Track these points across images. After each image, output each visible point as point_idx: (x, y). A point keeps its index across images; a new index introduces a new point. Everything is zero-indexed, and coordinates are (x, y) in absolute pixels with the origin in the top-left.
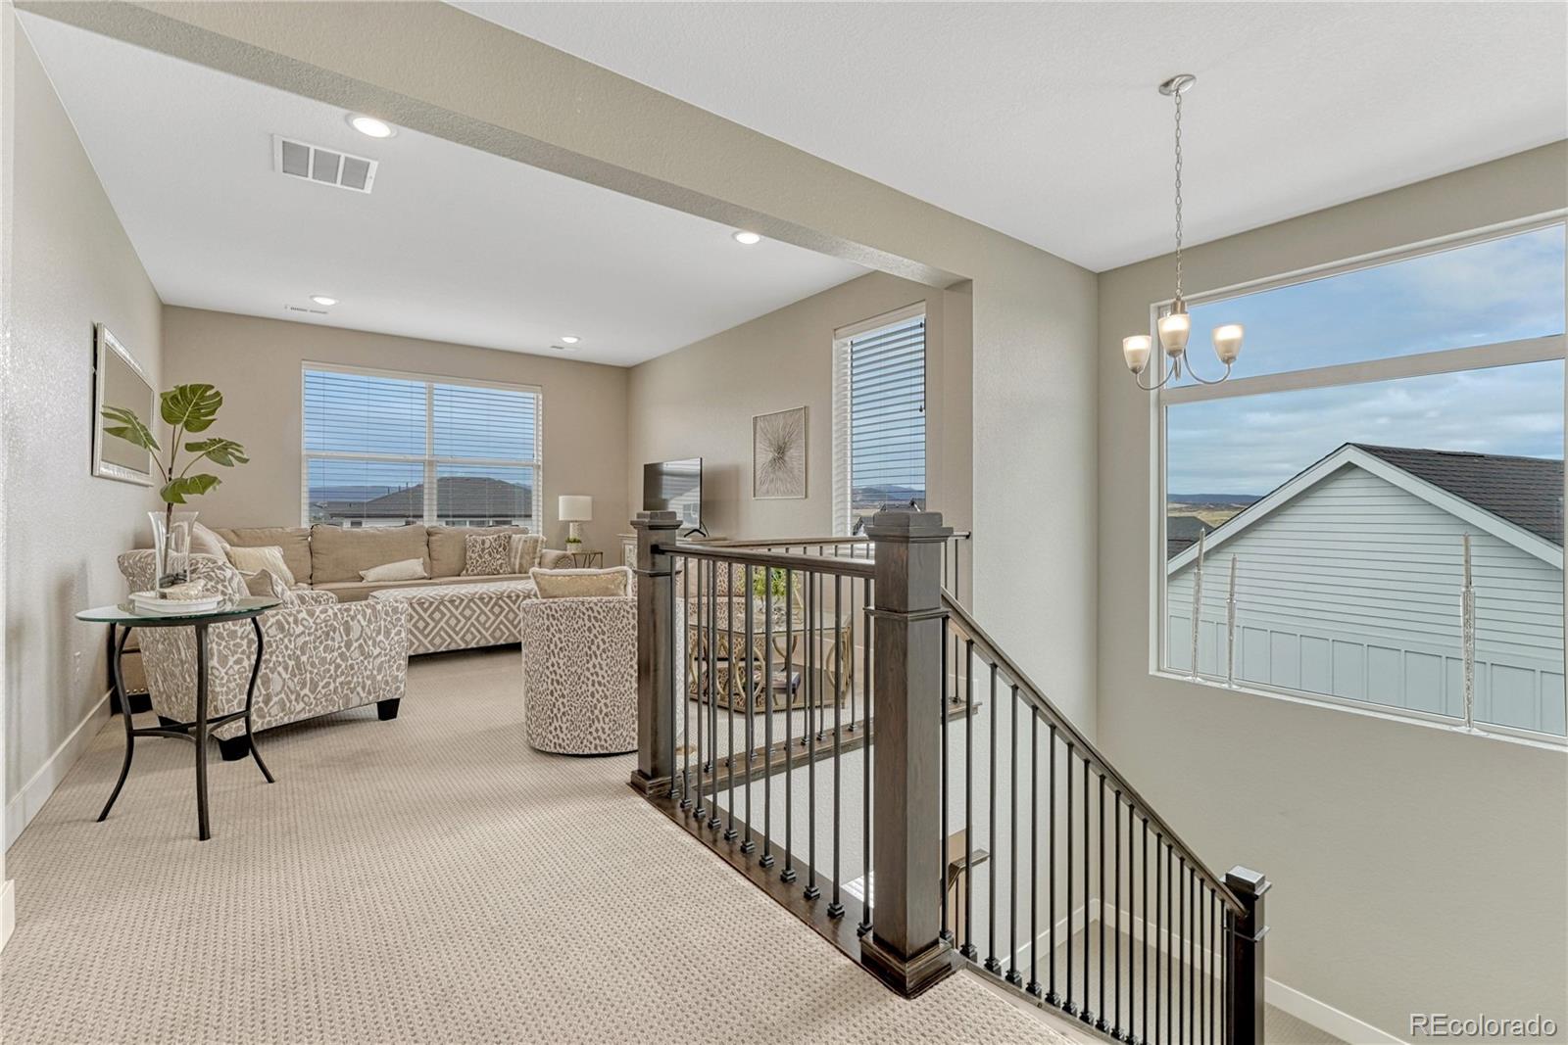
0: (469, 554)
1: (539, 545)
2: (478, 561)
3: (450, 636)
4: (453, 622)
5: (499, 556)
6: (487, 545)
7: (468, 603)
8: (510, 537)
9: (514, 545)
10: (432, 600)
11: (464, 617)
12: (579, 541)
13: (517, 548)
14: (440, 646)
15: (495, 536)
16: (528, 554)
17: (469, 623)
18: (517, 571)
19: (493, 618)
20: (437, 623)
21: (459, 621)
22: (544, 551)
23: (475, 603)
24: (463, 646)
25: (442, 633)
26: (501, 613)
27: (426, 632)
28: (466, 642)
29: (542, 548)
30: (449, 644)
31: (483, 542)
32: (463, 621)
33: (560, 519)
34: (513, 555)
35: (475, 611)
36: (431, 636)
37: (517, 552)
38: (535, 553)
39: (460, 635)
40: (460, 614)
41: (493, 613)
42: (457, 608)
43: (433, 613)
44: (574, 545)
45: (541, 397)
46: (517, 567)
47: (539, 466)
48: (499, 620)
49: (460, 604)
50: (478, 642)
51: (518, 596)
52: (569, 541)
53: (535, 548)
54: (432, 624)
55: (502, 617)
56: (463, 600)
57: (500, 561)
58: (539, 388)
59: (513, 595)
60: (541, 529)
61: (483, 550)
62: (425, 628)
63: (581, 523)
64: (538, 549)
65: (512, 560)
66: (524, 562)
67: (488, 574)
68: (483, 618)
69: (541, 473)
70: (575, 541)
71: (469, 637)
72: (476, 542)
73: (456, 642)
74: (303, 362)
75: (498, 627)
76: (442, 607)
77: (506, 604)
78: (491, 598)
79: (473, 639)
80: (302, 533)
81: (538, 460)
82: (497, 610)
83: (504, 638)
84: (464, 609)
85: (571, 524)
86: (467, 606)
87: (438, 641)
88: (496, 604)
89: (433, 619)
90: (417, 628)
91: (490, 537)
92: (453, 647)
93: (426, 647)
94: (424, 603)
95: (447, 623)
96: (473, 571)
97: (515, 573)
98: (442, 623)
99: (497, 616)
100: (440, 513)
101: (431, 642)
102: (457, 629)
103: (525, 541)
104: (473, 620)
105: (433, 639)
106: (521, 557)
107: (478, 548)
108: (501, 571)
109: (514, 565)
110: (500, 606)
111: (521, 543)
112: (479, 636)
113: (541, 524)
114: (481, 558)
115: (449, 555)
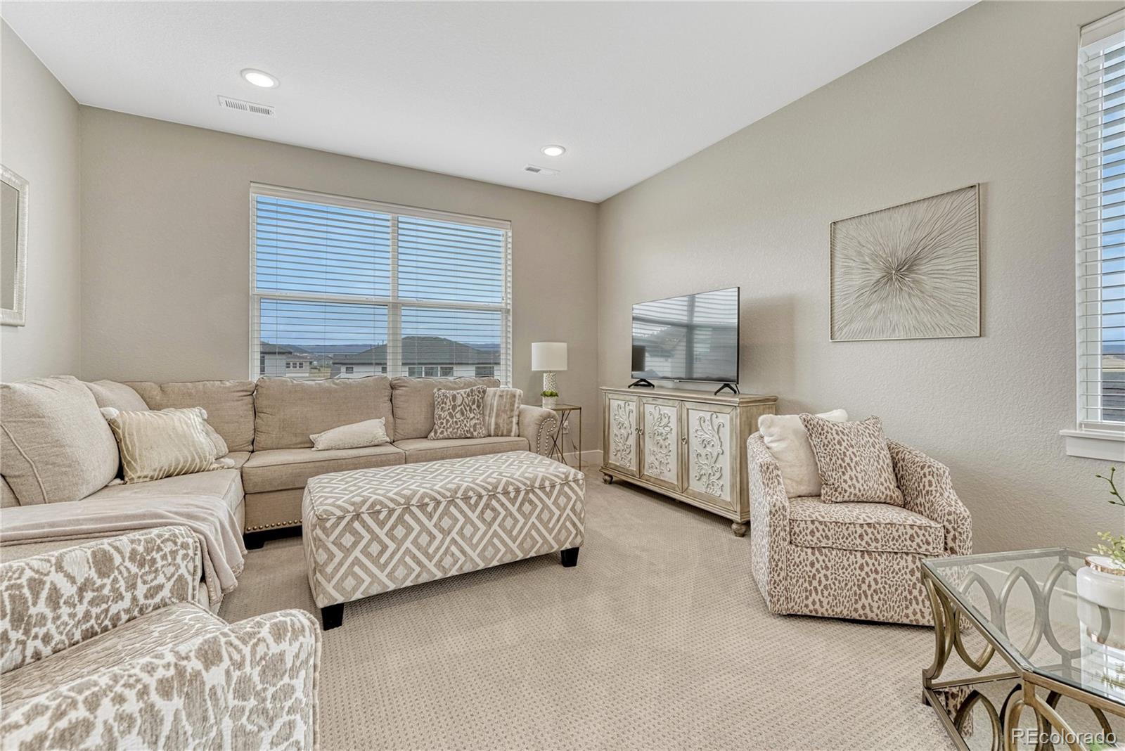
0: (438, 412)
1: (517, 401)
2: (448, 421)
3: (419, 563)
4: (424, 539)
5: (472, 415)
6: (459, 401)
7: (447, 508)
8: (484, 392)
9: (488, 399)
10: (392, 505)
11: (442, 530)
12: (557, 395)
13: (492, 405)
14: (405, 579)
15: (468, 390)
16: (505, 411)
17: (448, 539)
18: (492, 433)
19: (482, 528)
20: (400, 543)
21: (433, 537)
22: (522, 406)
23: (456, 506)
24: (439, 575)
25: (408, 559)
26: (494, 519)
27: (382, 561)
28: (444, 570)
29: (519, 403)
30: (418, 576)
31: (454, 398)
32: (439, 536)
33: (534, 369)
34: (487, 413)
35: (457, 520)
36: (391, 566)
37: (491, 409)
38: (512, 410)
39: (434, 561)
40: (435, 526)
41: (484, 521)
42: (430, 517)
43: (393, 528)
44: (551, 400)
45: (510, 234)
46: (493, 427)
47: (509, 310)
48: (492, 530)
49: (435, 509)
50: (461, 568)
51: (518, 491)
52: (545, 394)
53: (512, 404)
54: (392, 546)
55: (495, 526)
56: (439, 503)
57: (474, 421)
58: (509, 223)
59: (511, 488)
60: (510, 380)
61: (454, 407)
62: (382, 553)
63: (556, 374)
64: (516, 405)
65: (487, 418)
66: (501, 421)
67: (460, 438)
68: (468, 530)
69: (510, 318)
70: (552, 395)
71: (448, 561)
72: (447, 397)
73: (429, 571)
74: (252, 184)
75: (490, 542)
76: (407, 517)
77: (502, 505)
78: (480, 497)
79: (454, 565)
80: (245, 388)
81: (507, 304)
82: (489, 515)
83: (498, 558)
84: (440, 518)
85: (545, 375)
86: (446, 512)
87: (400, 572)
88: (487, 506)
89: (393, 538)
90: (368, 555)
91: (462, 391)
92: (424, 578)
93: (380, 582)
94: (379, 512)
95: (415, 542)
96: (442, 433)
97: (490, 436)
98: (408, 544)
99: (490, 525)
100: (404, 362)
101: (390, 576)
102: (431, 551)
103: (501, 396)
104: (454, 534)
105: (393, 570)
106: (498, 416)
107: (448, 405)
108: (475, 434)
109: (489, 424)
110: (494, 510)
111: (497, 398)
112: (462, 559)
113: (510, 374)
114: (452, 417)
115: (414, 414)
